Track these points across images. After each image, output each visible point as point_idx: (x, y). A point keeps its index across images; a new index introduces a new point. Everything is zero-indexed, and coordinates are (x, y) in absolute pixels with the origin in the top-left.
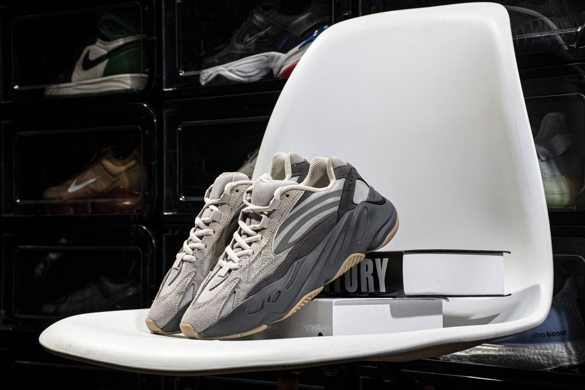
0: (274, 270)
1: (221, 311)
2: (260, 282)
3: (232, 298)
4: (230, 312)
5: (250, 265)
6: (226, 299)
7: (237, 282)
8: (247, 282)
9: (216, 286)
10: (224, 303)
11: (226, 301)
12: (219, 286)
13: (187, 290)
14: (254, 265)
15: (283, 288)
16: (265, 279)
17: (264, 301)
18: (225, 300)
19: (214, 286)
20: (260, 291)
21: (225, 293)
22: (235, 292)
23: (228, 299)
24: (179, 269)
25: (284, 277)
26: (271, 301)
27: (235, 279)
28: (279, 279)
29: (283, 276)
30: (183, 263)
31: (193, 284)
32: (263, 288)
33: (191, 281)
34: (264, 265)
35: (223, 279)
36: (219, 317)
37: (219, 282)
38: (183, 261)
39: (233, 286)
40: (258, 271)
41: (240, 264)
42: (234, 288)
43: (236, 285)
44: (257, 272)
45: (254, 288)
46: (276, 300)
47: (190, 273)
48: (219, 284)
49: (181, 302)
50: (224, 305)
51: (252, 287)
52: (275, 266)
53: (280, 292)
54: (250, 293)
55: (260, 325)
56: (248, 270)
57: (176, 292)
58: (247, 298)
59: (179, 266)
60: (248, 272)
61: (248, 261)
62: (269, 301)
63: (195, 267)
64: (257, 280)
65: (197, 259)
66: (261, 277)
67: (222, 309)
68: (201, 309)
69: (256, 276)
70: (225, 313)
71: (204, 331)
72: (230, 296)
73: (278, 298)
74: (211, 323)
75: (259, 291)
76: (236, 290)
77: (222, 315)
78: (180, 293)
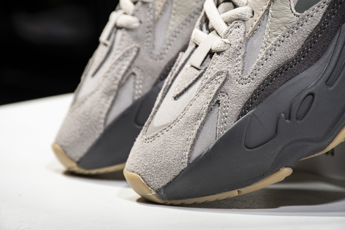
0: (298, 47)
1: (193, 145)
2: (268, 78)
3: (213, 116)
4: (210, 147)
5: (247, 40)
6: (202, 119)
7: (221, 81)
8: (242, 80)
9: (186, 90)
10: (197, 127)
11: (203, 124)
12: (191, 90)
13: (121, 85)
14: (255, 41)
15: (319, 84)
16: (278, 70)
17: (279, 118)
18: (200, 122)
19: (182, 89)
20: (269, 98)
21: (199, 106)
22: (218, 102)
23: (206, 118)
24: (109, 43)
25: (321, 61)
26: (293, 116)
27: (218, 74)
28: (310, 66)
29: (318, 58)
30: (116, 33)
31: (134, 74)
32: (276, 89)
33: (130, 67)
34: (275, 39)
35: (198, 73)
36: (189, 158)
37: (191, 81)
38: (117, 28)
39: (215, 90)
40: (263, 53)
41: (227, 41)
42: (216, 95)
43: (220, 87)
44: (260, 56)
45: (255, 91)
46: (305, 114)
47: (128, 52)
48: (190, 86)
49: (109, 110)
50: (199, 131)
51: (252, 90)
52: (300, 38)
53: (312, 94)
54: (247, 103)
55: (275, 169)
56: (242, 54)
57: (101, 90)
58: (242, 114)
59: (108, 39)
60: (244, 57)
61: (242, 32)
62: (289, 118)
63: (137, 39)
64: (262, 75)
65: (141, 22)
66: (270, 65)
67: (195, 141)
68: (158, 142)
69: (258, 64)
70: (200, 149)
71: (165, 187)
72: (210, 110)
73: (308, 111)
74: (176, 171)
75: (266, 96)
76: (220, 98)
77: (196, 154)
78: (108, 93)
